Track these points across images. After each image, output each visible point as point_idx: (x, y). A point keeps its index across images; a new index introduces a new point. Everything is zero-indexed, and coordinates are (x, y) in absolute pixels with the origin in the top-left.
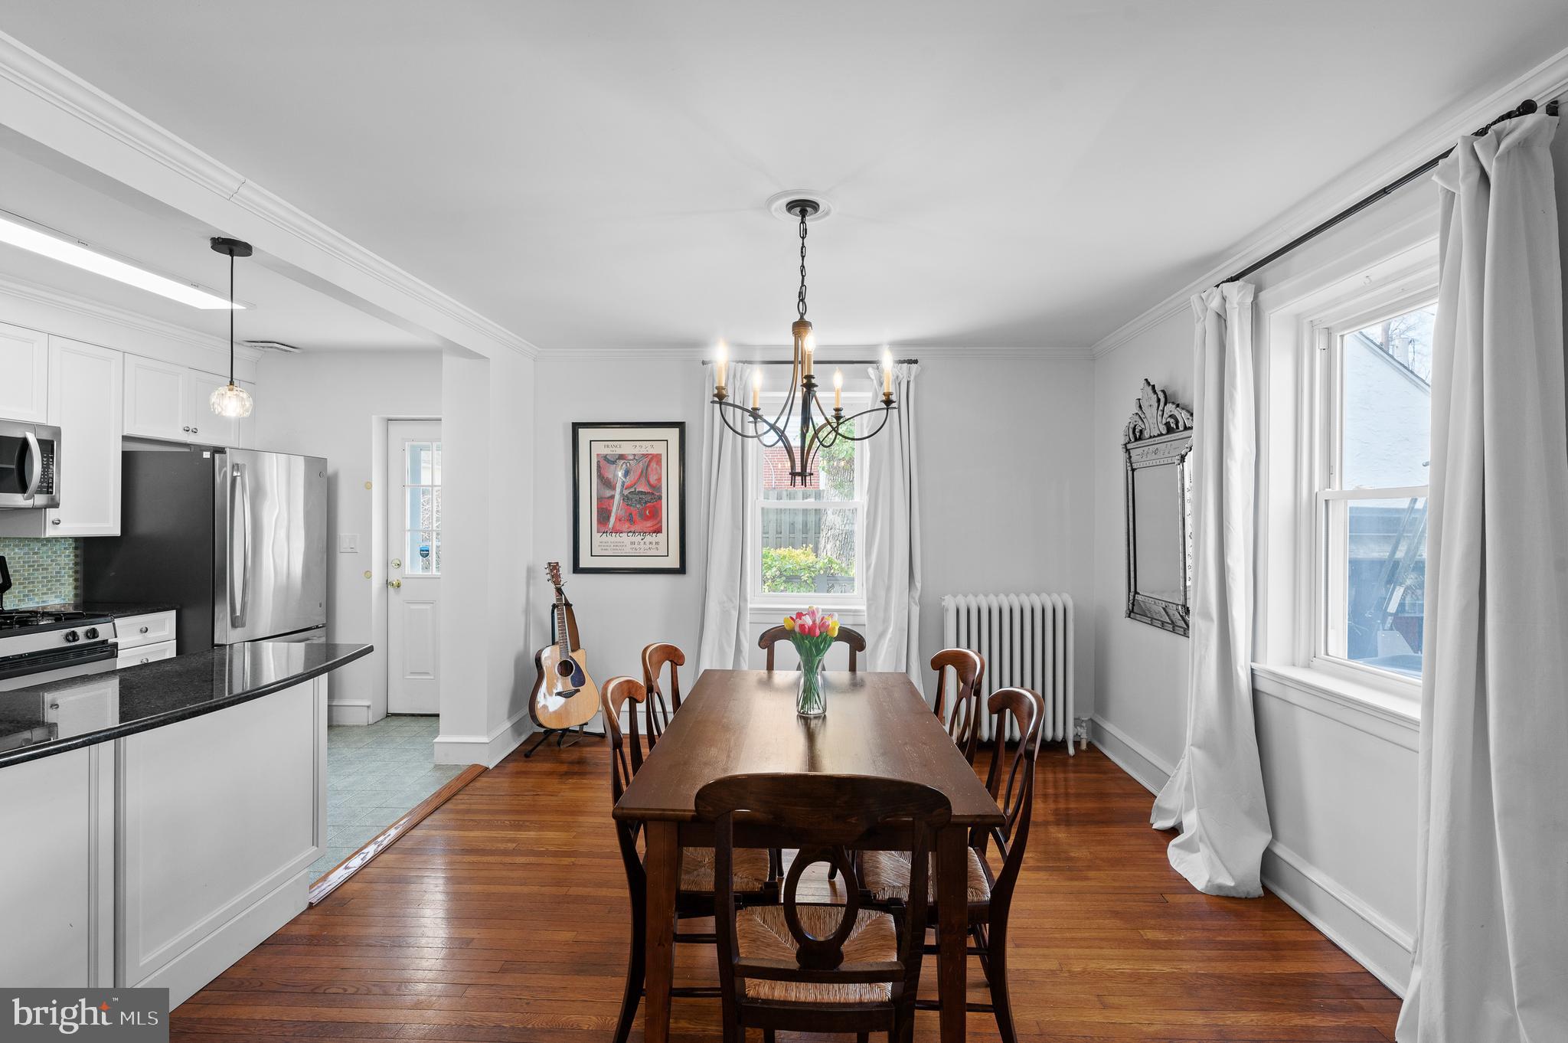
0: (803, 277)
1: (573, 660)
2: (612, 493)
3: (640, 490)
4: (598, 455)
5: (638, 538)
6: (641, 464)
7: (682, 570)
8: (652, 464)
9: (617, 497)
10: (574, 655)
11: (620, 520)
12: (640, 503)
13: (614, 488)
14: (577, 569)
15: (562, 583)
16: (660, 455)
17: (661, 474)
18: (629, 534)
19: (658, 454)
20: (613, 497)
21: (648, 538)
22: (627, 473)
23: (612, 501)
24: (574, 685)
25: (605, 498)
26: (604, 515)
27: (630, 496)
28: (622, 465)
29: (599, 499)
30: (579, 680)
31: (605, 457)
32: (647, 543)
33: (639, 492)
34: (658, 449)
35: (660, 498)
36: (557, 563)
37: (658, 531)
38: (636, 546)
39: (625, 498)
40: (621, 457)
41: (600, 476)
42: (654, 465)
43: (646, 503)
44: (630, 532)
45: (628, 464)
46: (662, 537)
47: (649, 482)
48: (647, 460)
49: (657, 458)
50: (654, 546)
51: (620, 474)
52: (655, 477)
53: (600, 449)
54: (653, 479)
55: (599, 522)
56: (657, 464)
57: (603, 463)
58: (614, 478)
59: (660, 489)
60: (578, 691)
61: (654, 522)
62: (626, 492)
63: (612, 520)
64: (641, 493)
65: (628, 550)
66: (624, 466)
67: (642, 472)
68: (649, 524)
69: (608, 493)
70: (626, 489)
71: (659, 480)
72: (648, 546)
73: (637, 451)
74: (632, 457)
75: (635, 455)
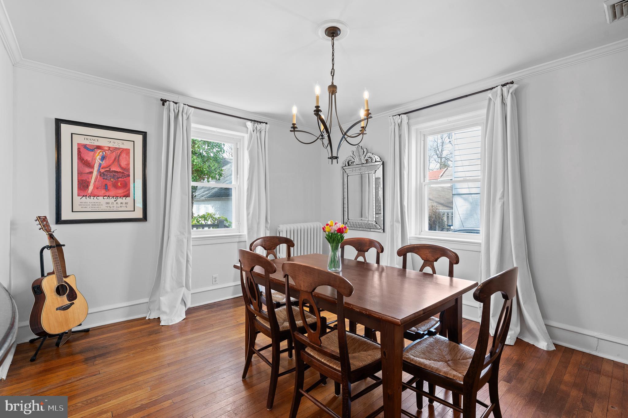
0: (333, 65)
1: (66, 283)
2: (91, 170)
3: (114, 170)
4: (78, 144)
5: (112, 200)
6: (114, 153)
7: (145, 218)
8: (122, 155)
9: (95, 173)
10: (66, 280)
11: (97, 188)
12: (113, 178)
13: (93, 167)
14: (59, 221)
15: (52, 231)
16: (129, 150)
17: (129, 162)
18: (104, 198)
19: (126, 149)
20: (91, 173)
21: (120, 200)
22: (103, 158)
23: (90, 175)
24: (69, 300)
25: (85, 173)
26: (83, 185)
27: (106, 173)
28: (99, 153)
29: (80, 173)
30: (72, 296)
31: (85, 146)
32: (119, 203)
33: (113, 171)
34: (128, 146)
35: (129, 176)
36: (45, 217)
37: (128, 195)
38: (110, 205)
39: (101, 174)
40: (99, 147)
41: (80, 158)
42: (124, 155)
43: (118, 178)
44: (106, 196)
45: (104, 153)
46: (129, 200)
47: (120, 165)
48: (119, 152)
49: (127, 151)
50: (124, 205)
51: (98, 157)
52: (125, 163)
53: (78, 140)
54: (123, 164)
55: (79, 188)
56: (126, 155)
57: (82, 150)
58: (92, 160)
59: (128, 170)
60: (73, 303)
61: (125, 190)
62: (102, 171)
63: (91, 188)
64: (115, 172)
65: (104, 207)
66: (101, 153)
67: (115, 158)
68: (120, 191)
69: (87, 170)
70: (102, 168)
71: (128, 164)
72: (119, 205)
73: (111, 145)
74: (107, 149)
75: (110, 147)
